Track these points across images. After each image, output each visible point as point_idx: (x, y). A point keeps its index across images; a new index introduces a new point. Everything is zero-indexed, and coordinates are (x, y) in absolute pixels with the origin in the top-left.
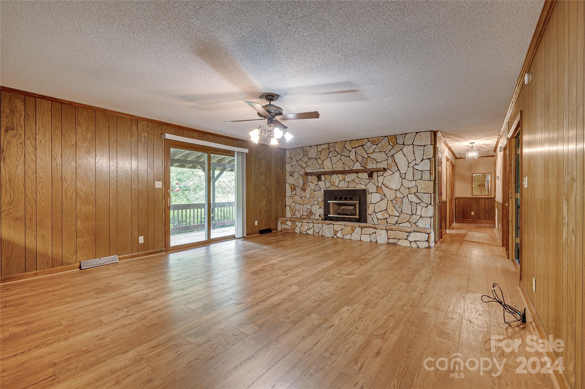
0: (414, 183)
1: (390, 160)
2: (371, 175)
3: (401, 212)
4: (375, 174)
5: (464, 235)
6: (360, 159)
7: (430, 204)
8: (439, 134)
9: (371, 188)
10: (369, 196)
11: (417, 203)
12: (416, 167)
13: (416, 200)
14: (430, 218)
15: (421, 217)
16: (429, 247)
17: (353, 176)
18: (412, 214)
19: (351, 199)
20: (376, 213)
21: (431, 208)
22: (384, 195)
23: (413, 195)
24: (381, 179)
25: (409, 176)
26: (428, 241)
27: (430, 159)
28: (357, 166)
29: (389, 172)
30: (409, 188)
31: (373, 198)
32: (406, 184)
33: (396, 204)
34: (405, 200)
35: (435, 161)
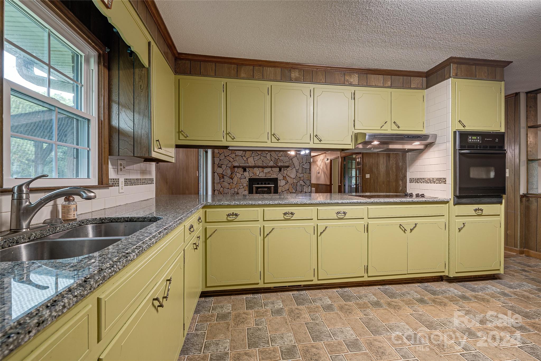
0: (302, 175)
1: (291, 162)
2: (280, 170)
3: (296, 190)
4: (282, 169)
6: (273, 159)
7: (310, 185)
9: (280, 177)
10: (279, 182)
11: (304, 185)
12: (303, 166)
13: (303, 184)
14: (310, 192)
15: (305, 192)
17: (269, 170)
18: (302, 191)
19: (269, 184)
20: (283, 192)
21: (310, 187)
22: (287, 181)
23: (302, 181)
24: (285, 172)
25: (300, 171)
27: (309, 163)
28: (271, 164)
29: (290, 168)
30: (300, 177)
31: (281, 183)
32: (299, 175)
33: (293, 186)
34: (298, 184)
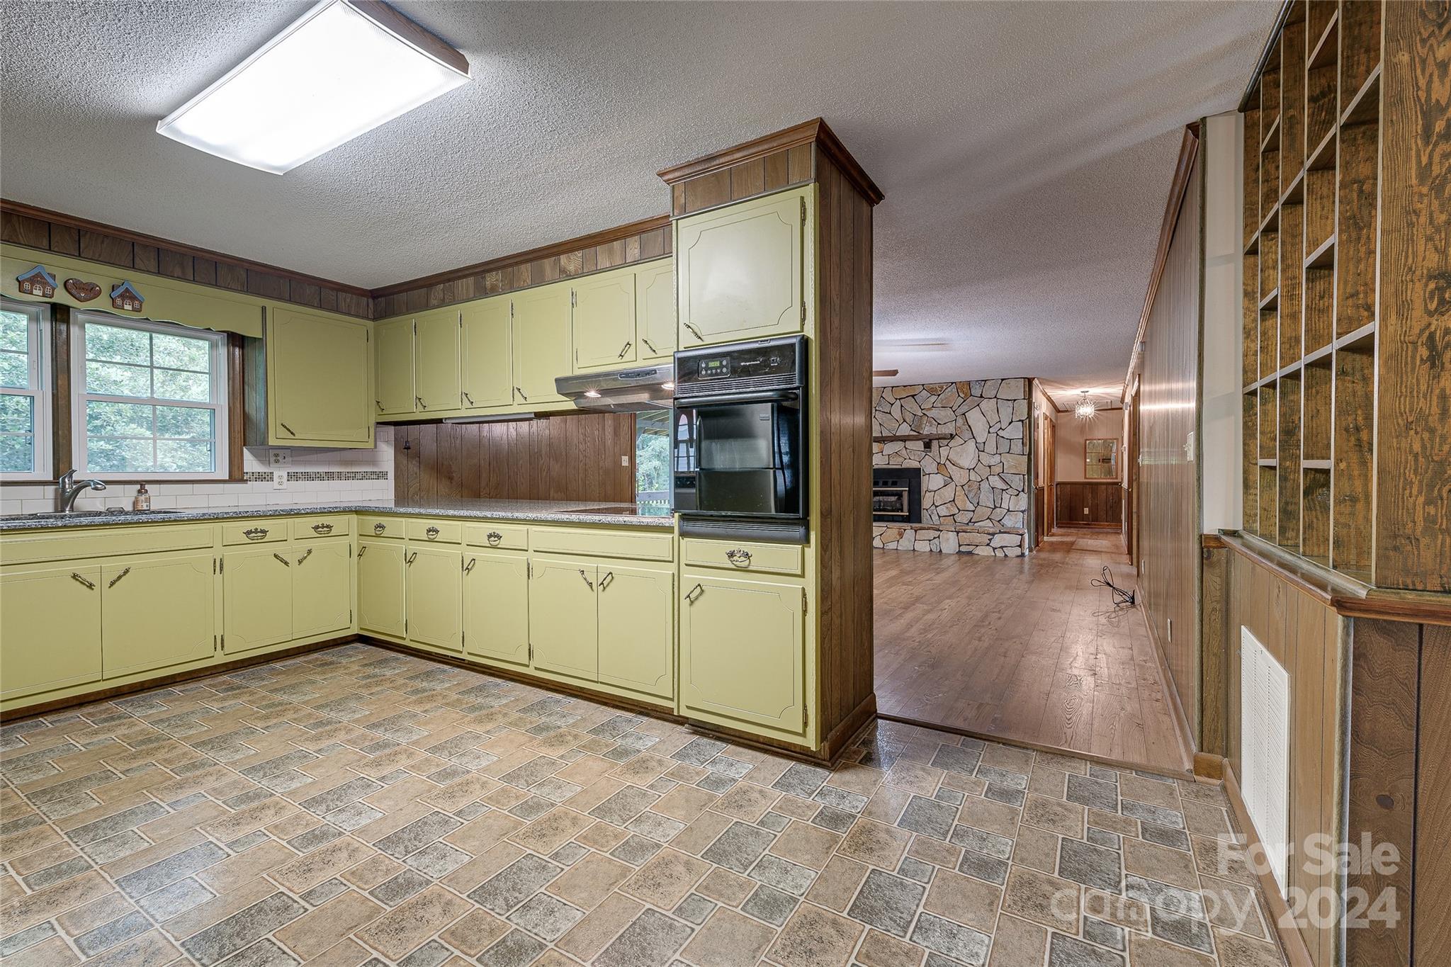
0: (997, 458)
1: (960, 421)
2: (928, 446)
3: (978, 503)
4: (935, 443)
5: (1073, 543)
6: (909, 418)
7: (1023, 491)
8: (1036, 382)
9: (928, 465)
10: (924, 479)
11: (1003, 490)
12: (1001, 433)
13: (1000, 485)
14: (1023, 512)
15: (1008, 510)
16: (1023, 555)
17: (898, 446)
18: (995, 507)
19: (894, 484)
20: (936, 507)
21: (1024, 496)
22: (951, 478)
23: (997, 478)
24: (944, 451)
25: (991, 447)
26: (1020, 546)
27: (1022, 421)
28: (905, 430)
29: (958, 441)
30: (990, 467)
31: (931, 482)
32: (986, 459)
33: (969, 491)
34: (985, 485)
35: (1029, 423)
